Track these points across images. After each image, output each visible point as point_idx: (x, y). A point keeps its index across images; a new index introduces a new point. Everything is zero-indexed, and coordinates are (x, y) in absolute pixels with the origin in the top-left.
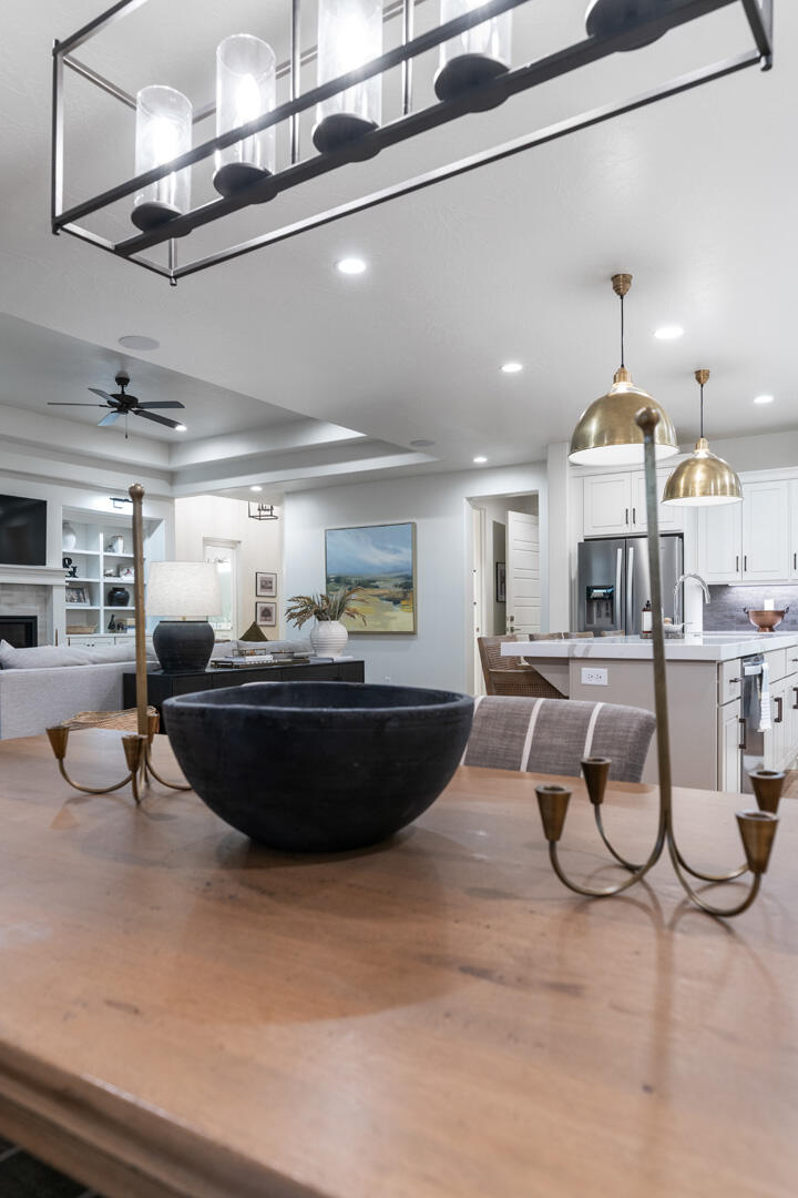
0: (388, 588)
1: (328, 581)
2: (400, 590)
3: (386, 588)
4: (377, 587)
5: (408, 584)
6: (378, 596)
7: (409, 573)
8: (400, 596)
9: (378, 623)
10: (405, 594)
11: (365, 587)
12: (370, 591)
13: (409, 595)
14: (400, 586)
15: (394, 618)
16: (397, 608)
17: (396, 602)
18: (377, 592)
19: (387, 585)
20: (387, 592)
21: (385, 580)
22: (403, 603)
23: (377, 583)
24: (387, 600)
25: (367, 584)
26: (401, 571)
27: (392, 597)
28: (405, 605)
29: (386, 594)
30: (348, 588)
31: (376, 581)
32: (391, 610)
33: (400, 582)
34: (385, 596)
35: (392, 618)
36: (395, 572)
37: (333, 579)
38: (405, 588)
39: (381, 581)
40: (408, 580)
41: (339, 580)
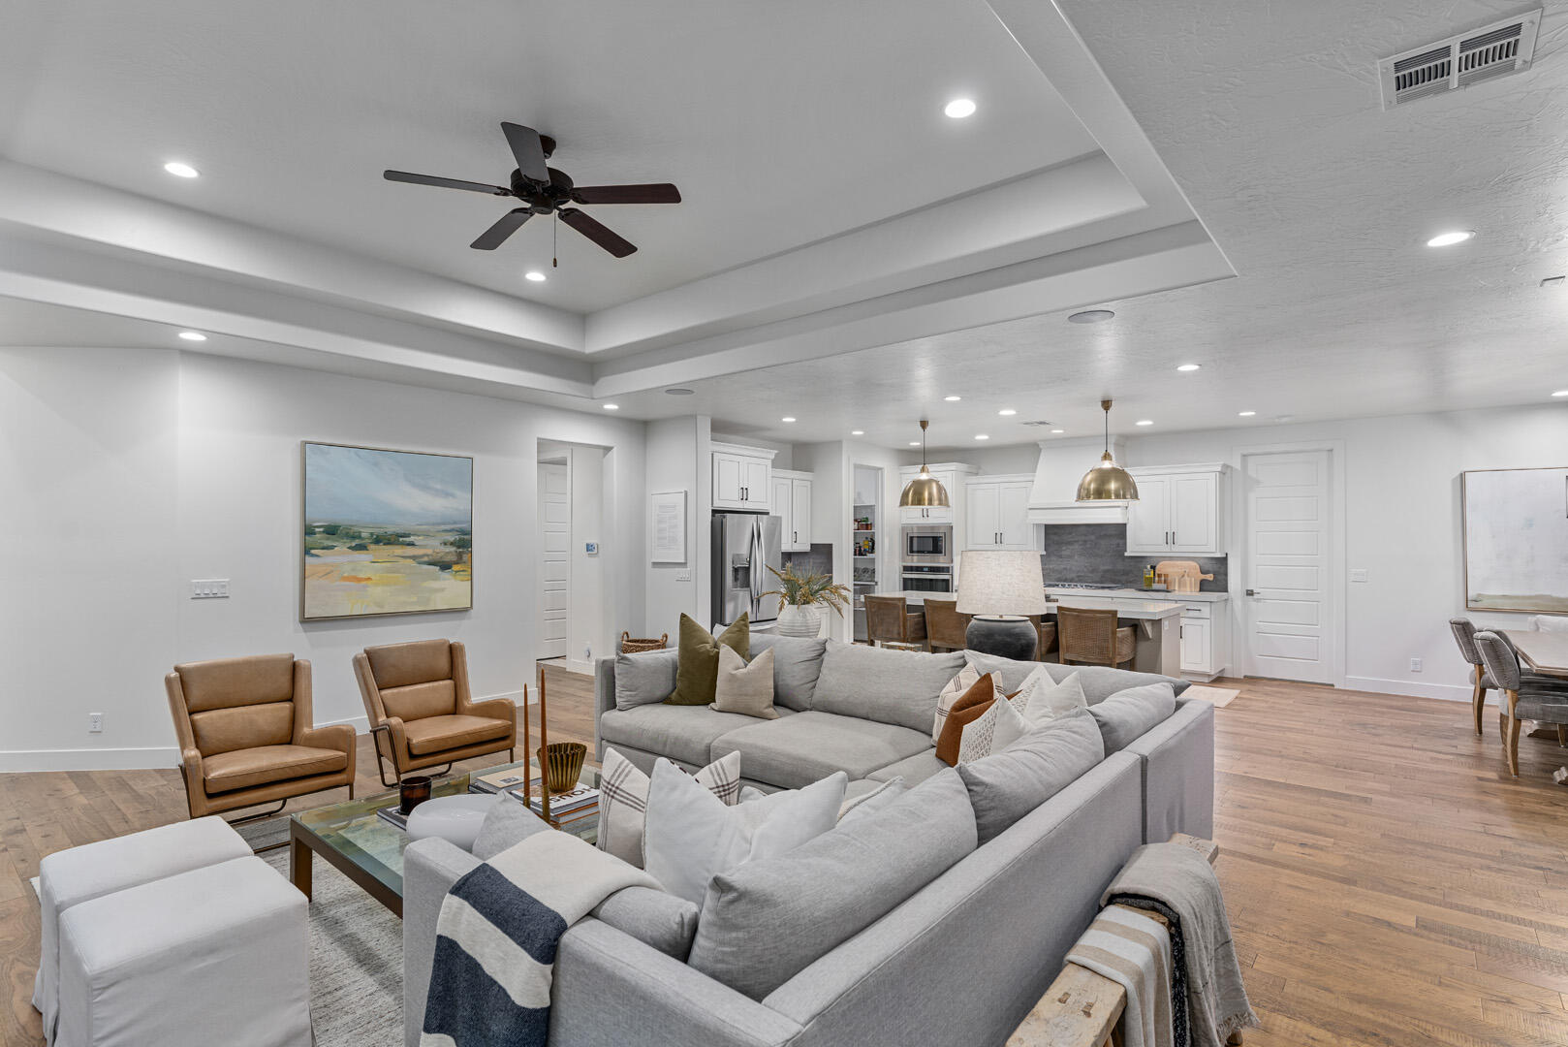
0: (434, 547)
1: (308, 531)
2: (453, 549)
3: (421, 546)
4: (412, 544)
5: (463, 543)
6: (414, 558)
7: (465, 526)
8: (454, 558)
9: (414, 599)
10: (460, 555)
11: (388, 544)
12: (398, 550)
13: (466, 557)
14: (452, 544)
15: (443, 590)
16: (446, 575)
17: (445, 566)
18: (410, 551)
19: (429, 542)
20: (430, 552)
21: (427, 535)
22: (455, 568)
23: (412, 539)
24: (430, 564)
25: (392, 540)
26: (455, 523)
27: (437, 558)
28: (456, 572)
29: (428, 555)
30: (354, 544)
31: (408, 536)
32: (436, 579)
33: (452, 539)
34: (426, 559)
35: (437, 591)
36: (444, 524)
37: (317, 530)
38: (459, 547)
39: (419, 536)
40: (466, 537)
41: (332, 531)
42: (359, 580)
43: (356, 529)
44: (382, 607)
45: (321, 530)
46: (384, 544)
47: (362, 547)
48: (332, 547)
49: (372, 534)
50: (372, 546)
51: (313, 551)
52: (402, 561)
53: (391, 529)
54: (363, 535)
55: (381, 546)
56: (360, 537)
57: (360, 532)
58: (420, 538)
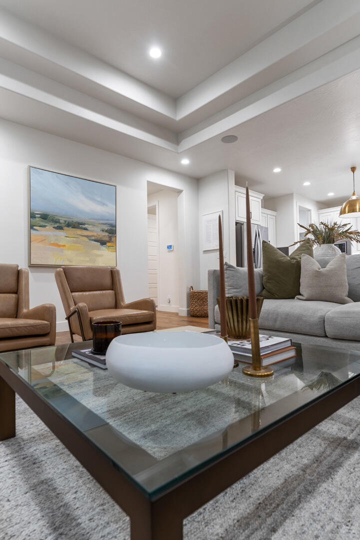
0: (97, 232)
1: (32, 216)
2: (107, 234)
3: (92, 231)
4: (86, 229)
5: (112, 231)
6: (87, 236)
7: (113, 222)
8: (107, 239)
9: (88, 259)
10: (110, 237)
11: (74, 227)
12: (79, 232)
13: (113, 239)
14: (106, 231)
15: (102, 256)
16: (103, 248)
17: (103, 243)
18: (86, 233)
19: (95, 229)
20: (95, 234)
21: (94, 225)
22: (108, 244)
23: (86, 226)
24: (95, 241)
25: (76, 226)
26: (108, 220)
27: (99, 238)
28: (109, 246)
29: (94, 236)
30: (56, 226)
31: (84, 224)
32: (99, 249)
33: (106, 229)
34: (93, 238)
35: (99, 256)
36: (102, 220)
37: (37, 216)
38: (110, 233)
39: (90, 225)
40: (113, 228)
41: (44, 217)
42: (59, 246)
43: (58, 218)
44: (70, 261)
45: (39, 216)
46: (73, 228)
47: (60, 228)
48: (45, 226)
49: (65, 221)
50: (66, 228)
51: (35, 227)
52: (81, 237)
53: (75, 220)
54: (61, 221)
55: (70, 229)
56: (59, 222)
57: (59, 220)
58: (91, 226)
